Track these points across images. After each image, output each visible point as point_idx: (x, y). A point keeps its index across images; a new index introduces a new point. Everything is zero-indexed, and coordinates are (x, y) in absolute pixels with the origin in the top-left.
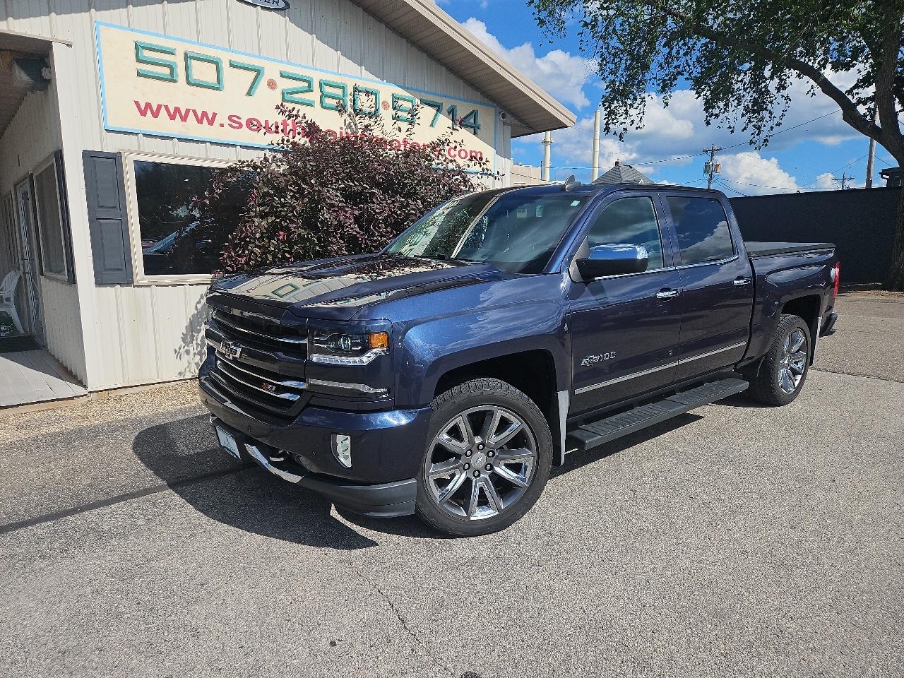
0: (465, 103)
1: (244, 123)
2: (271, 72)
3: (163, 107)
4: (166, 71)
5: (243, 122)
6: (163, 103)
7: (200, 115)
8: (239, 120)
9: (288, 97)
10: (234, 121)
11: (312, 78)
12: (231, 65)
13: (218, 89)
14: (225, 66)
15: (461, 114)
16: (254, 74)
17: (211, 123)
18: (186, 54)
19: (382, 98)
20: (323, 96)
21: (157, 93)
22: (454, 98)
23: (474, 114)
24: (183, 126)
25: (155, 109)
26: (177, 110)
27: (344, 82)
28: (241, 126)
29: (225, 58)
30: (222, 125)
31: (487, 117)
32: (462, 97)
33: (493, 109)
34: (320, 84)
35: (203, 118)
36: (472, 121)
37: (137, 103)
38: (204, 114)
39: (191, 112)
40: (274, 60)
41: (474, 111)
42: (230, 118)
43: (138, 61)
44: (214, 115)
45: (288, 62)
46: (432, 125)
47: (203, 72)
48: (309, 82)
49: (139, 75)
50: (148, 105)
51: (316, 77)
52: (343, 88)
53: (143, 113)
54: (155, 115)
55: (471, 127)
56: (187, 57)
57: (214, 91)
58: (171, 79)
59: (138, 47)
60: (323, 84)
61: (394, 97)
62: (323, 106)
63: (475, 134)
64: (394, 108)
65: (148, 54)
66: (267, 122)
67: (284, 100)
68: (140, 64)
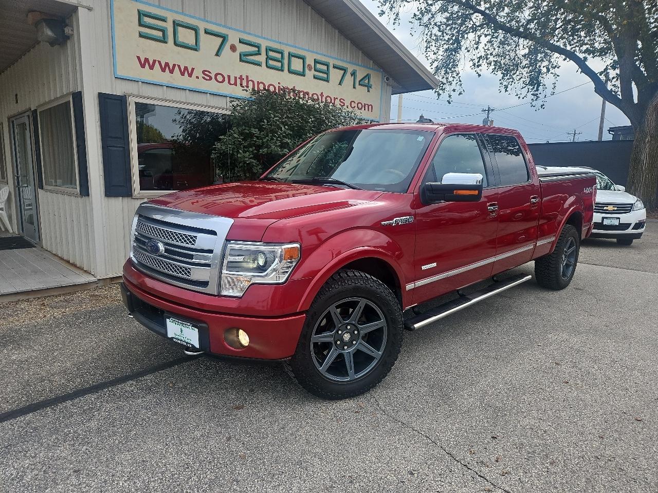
0: (362, 68)
1: (213, 77)
2: (233, 39)
3: (157, 64)
4: (160, 34)
6: (157, 58)
7: (182, 70)
8: (209, 74)
9: (244, 58)
10: (206, 75)
11: (261, 45)
12: (206, 32)
13: (196, 50)
14: (202, 32)
15: (359, 76)
16: (221, 39)
17: (190, 75)
18: (174, 22)
19: (308, 62)
20: (268, 58)
21: (153, 51)
22: (355, 64)
23: (368, 76)
24: (171, 77)
25: (151, 63)
26: (167, 64)
27: (282, 49)
28: (211, 78)
29: (202, 26)
30: (197, 77)
31: (376, 80)
32: (360, 64)
33: (381, 74)
34: (266, 49)
35: (187, 72)
36: (367, 81)
37: (139, 58)
38: (186, 68)
39: (177, 66)
40: (235, 30)
41: (368, 75)
42: (204, 72)
43: (140, 25)
44: (193, 69)
45: (244, 32)
46: (340, 84)
47: (186, 36)
48: (258, 47)
49: (141, 35)
50: (147, 60)
51: (264, 44)
52: (282, 53)
53: (143, 66)
54: (152, 67)
55: (365, 86)
56: (176, 24)
57: (193, 51)
58: (164, 41)
59: (141, 14)
60: (268, 49)
61: (316, 62)
62: (267, 66)
63: (368, 91)
64: (315, 70)
65: (147, 20)
66: (229, 77)
67: (241, 60)
68: (141, 28)
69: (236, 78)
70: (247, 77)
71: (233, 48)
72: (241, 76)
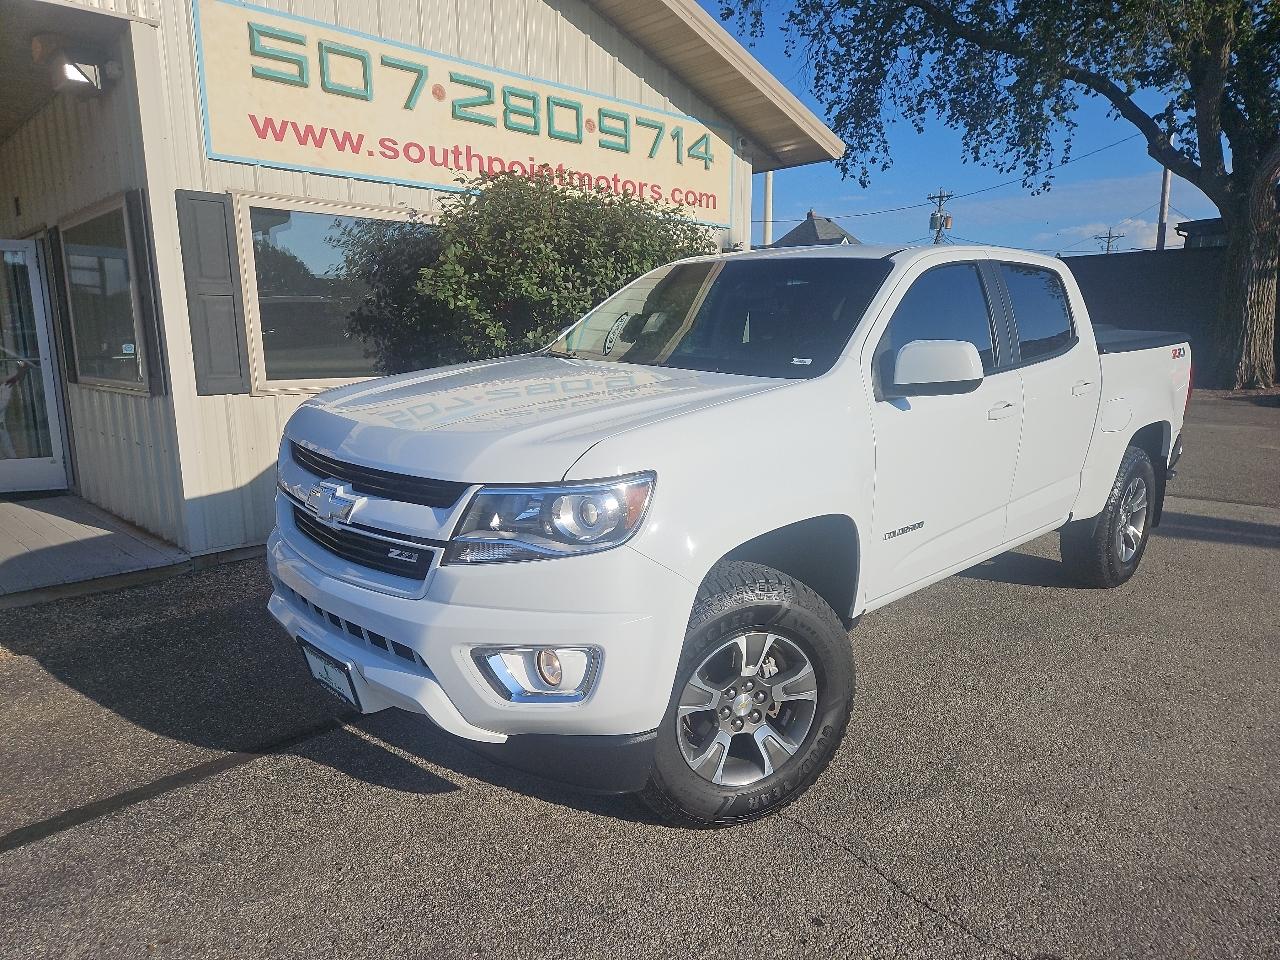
0: (694, 124)
1: (401, 154)
2: (437, 74)
3: (290, 130)
4: (293, 69)
5: (400, 148)
6: (291, 120)
7: (340, 138)
8: (395, 146)
9: (460, 112)
10: (389, 148)
11: (492, 84)
12: (384, 63)
13: (365, 98)
14: (375, 63)
15: (687, 143)
16: (414, 76)
17: (356, 149)
18: (319, 43)
19: (586, 114)
20: (508, 110)
21: (281, 102)
22: (681, 115)
23: (704, 140)
24: (318, 153)
25: (278, 127)
26: (309, 129)
27: (535, 90)
28: (396, 155)
29: (375, 51)
30: (371, 154)
32: (691, 114)
33: (730, 134)
34: (504, 92)
35: (349, 142)
36: (702, 149)
37: (253, 118)
38: (347, 136)
39: (329, 134)
40: (440, 56)
41: (704, 137)
42: (382, 142)
43: (254, 52)
44: (361, 137)
45: (459, 60)
46: (651, 156)
47: (345, 72)
48: (489, 90)
49: (256, 74)
50: (269, 122)
51: (499, 83)
52: (534, 99)
53: (262, 134)
54: (279, 137)
55: (700, 158)
56: (323, 49)
57: (359, 101)
58: (301, 82)
59: (253, 31)
60: (507, 93)
61: (602, 114)
62: (506, 126)
63: (706, 168)
64: (601, 130)
65: (267, 43)
66: (432, 149)
67: (454, 116)
68: (257, 58)
69: (446, 152)
70: (468, 149)
71: (439, 93)
72: (456, 147)
